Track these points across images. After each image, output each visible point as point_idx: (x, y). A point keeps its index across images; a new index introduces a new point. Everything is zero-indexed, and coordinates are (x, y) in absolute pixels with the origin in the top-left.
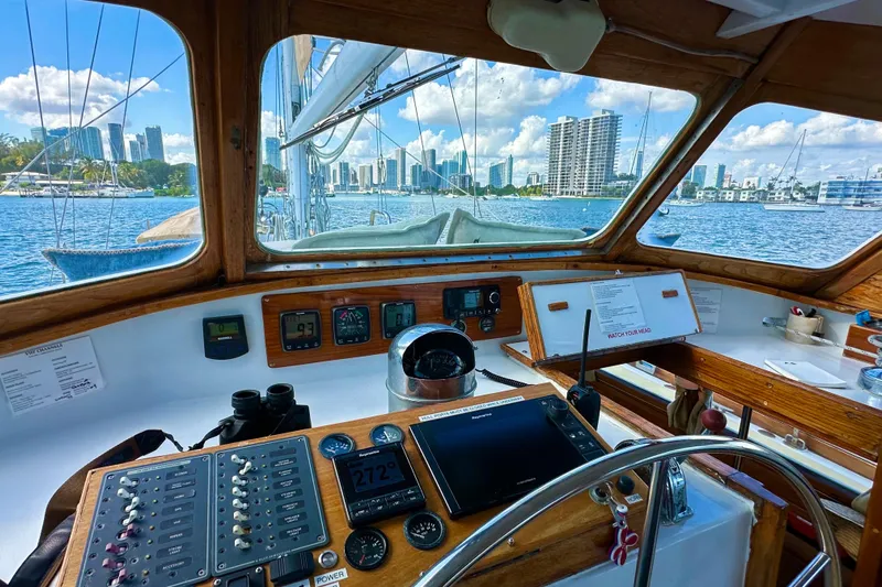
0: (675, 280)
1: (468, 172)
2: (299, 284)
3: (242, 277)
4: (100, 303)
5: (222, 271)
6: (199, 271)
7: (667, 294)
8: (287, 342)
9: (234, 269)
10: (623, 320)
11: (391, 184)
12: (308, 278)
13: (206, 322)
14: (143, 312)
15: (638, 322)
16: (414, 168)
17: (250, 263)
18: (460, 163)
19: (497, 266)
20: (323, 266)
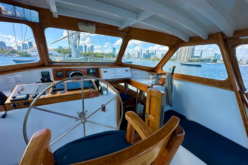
0: (128, 69)
1: (156, 55)
2: (59, 67)
3: (48, 65)
4: (22, 68)
5: (44, 64)
6: (40, 63)
7: (126, 71)
8: (57, 76)
9: (46, 64)
10: (118, 74)
11: (138, 58)
12: (60, 66)
13: (42, 72)
14: (29, 70)
15: (120, 75)
16: (144, 54)
17: (49, 63)
18: (155, 53)
19: (96, 65)
20: (63, 64)
